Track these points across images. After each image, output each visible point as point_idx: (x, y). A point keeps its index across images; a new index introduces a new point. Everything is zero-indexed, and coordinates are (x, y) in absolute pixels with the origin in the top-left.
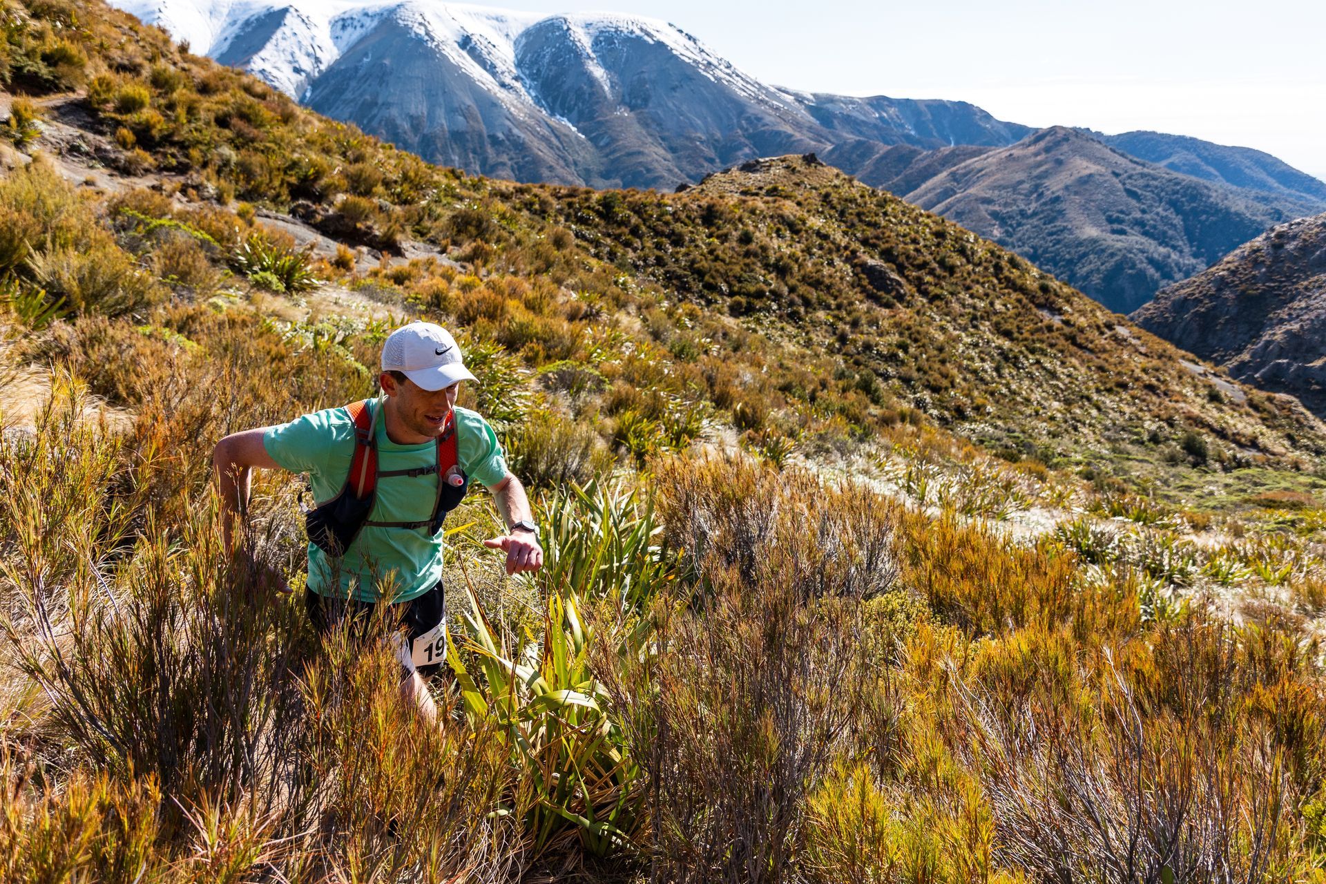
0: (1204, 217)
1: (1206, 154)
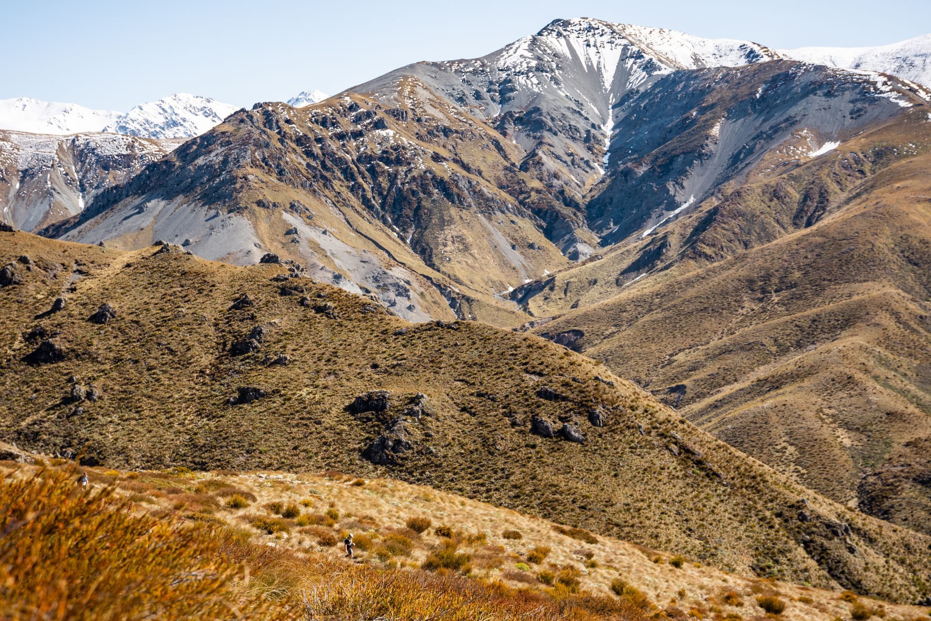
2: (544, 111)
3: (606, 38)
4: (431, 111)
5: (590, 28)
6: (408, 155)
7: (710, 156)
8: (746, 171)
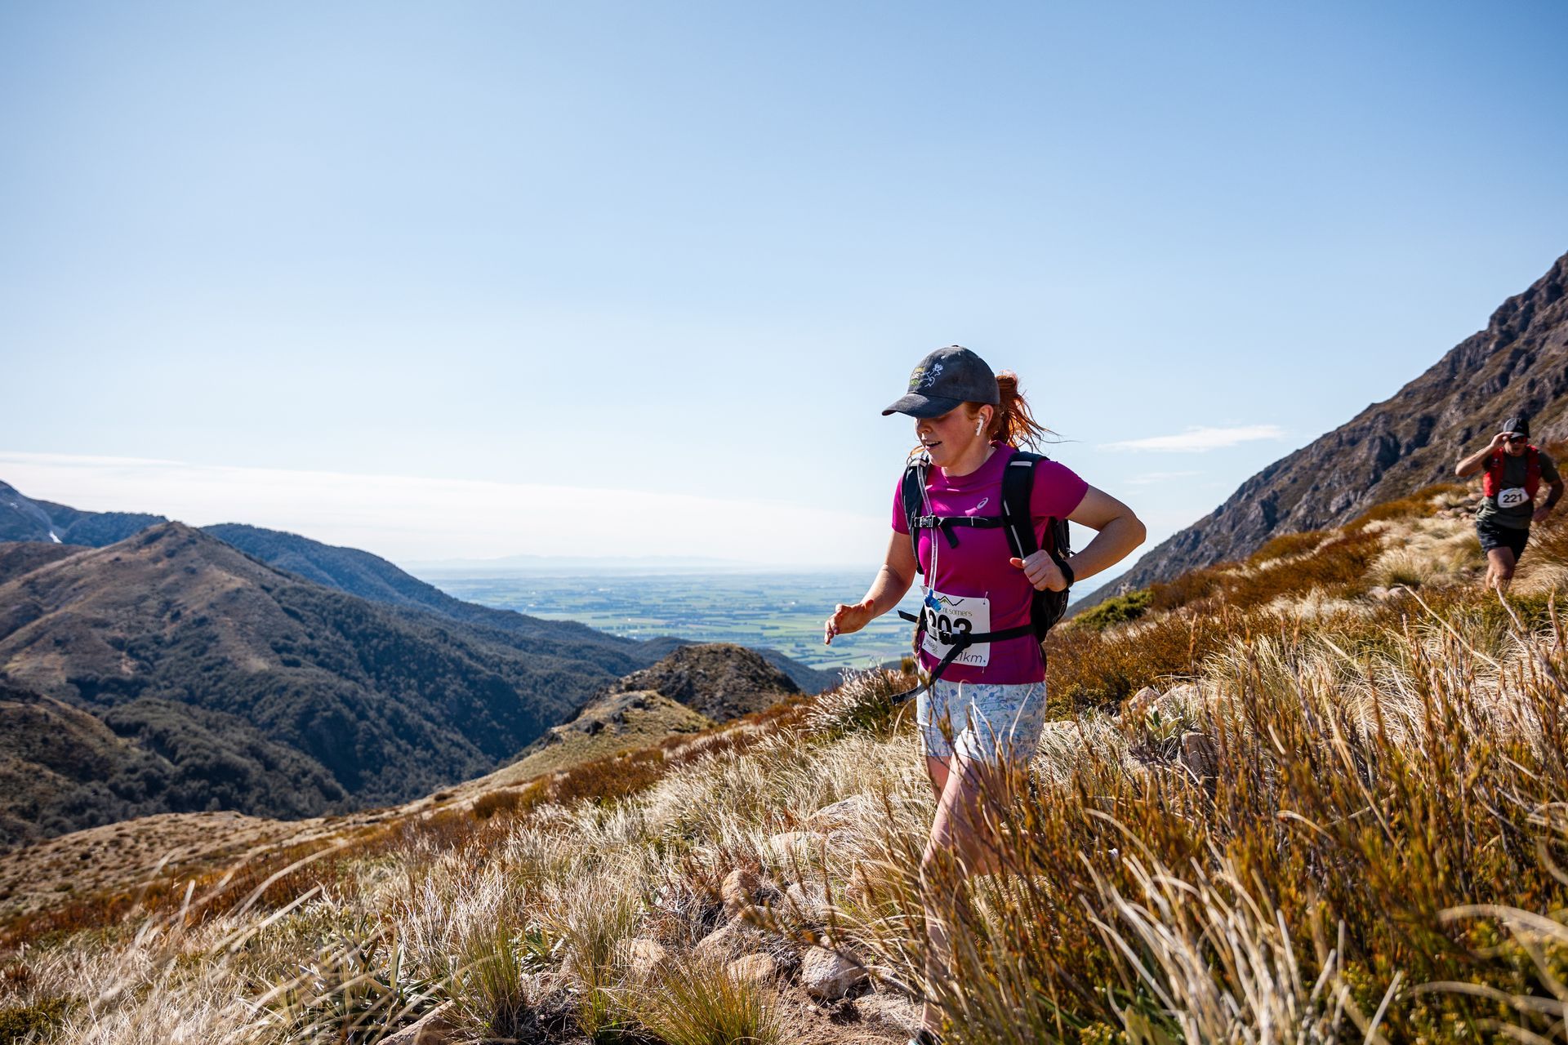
0: (375, 641)
1: (315, 555)
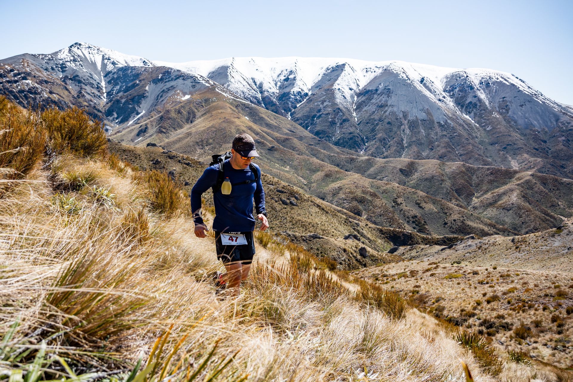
2: (80, 76)
3: (96, 51)
4: (38, 73)
5: (89, 47)
6: (39, 91)
7: (147, 97)
8: (163, 103)
